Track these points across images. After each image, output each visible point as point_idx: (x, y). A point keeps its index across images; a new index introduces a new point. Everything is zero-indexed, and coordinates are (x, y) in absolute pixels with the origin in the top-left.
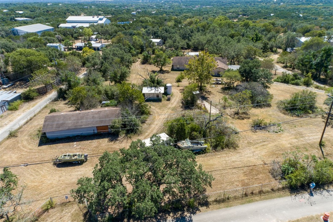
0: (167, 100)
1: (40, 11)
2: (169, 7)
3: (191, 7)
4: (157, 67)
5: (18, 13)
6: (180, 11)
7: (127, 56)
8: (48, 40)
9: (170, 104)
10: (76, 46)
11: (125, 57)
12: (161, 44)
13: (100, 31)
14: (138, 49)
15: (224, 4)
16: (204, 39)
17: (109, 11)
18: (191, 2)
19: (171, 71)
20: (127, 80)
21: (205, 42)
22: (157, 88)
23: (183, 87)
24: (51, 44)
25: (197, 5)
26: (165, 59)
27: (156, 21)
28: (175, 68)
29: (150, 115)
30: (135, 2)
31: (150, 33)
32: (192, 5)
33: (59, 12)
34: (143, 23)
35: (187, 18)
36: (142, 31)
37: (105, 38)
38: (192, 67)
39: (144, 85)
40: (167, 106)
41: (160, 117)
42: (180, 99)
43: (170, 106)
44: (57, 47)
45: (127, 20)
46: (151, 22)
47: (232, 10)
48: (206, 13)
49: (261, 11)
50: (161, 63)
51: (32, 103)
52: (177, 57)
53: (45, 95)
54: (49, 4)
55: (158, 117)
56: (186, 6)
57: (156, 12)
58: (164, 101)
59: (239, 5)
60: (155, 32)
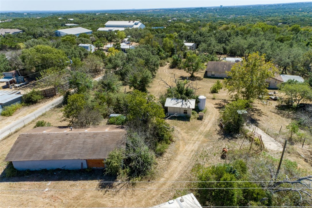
0: (198, 119)
1: (87, 18)
2: (204, 17)
3: (225, 16)
4: (187, 72)
5: (70, 20)
6: (214, 20)
7: (154, 59)
8: (82, 41)
9: (202, 127)
10: (106, 48)
11: (151, 60)
12: (194, 48)
13: (133, 34)
14: (168, 52)
15: (260, 13)
16: (245, 43)
17: (147, 19)
18: (226, 12)
19: (204, 78)
20: (149, 87)
21: (246, 46)
22: (185, 101)
23: (221, 100)
24: (83, 45)
25: (231, 14)
26: (197, 64)
27: (190, 26)
28: (209, 74)
29: (172, 141)
30: (172, 13)
31: (183, 36)
32: (227, 15)
33: (103, 19)
34: (177, 28)
35: (223, 25)
36: (175, 35)
37: (136, 41)
38: (237, 74)
39: (169, 95)
40: (197, 129)
41: (187, 147)
42: (217, 118)
43: (202, 128)
44: (87, 47)
45: (162, 26)
46: (185, 27)
47: (270, 19)
48: (241, 21)
49: (304, 19)
50: (193, 68)
51: (33, 107)
52: (212, 62)
53: (51, 98)
54: (98, 14)
55: (184, 148)
56: (221, 15)
57: (191, 20)
58: (194, 120)
59: (277, 14)
60: (188, 35)
